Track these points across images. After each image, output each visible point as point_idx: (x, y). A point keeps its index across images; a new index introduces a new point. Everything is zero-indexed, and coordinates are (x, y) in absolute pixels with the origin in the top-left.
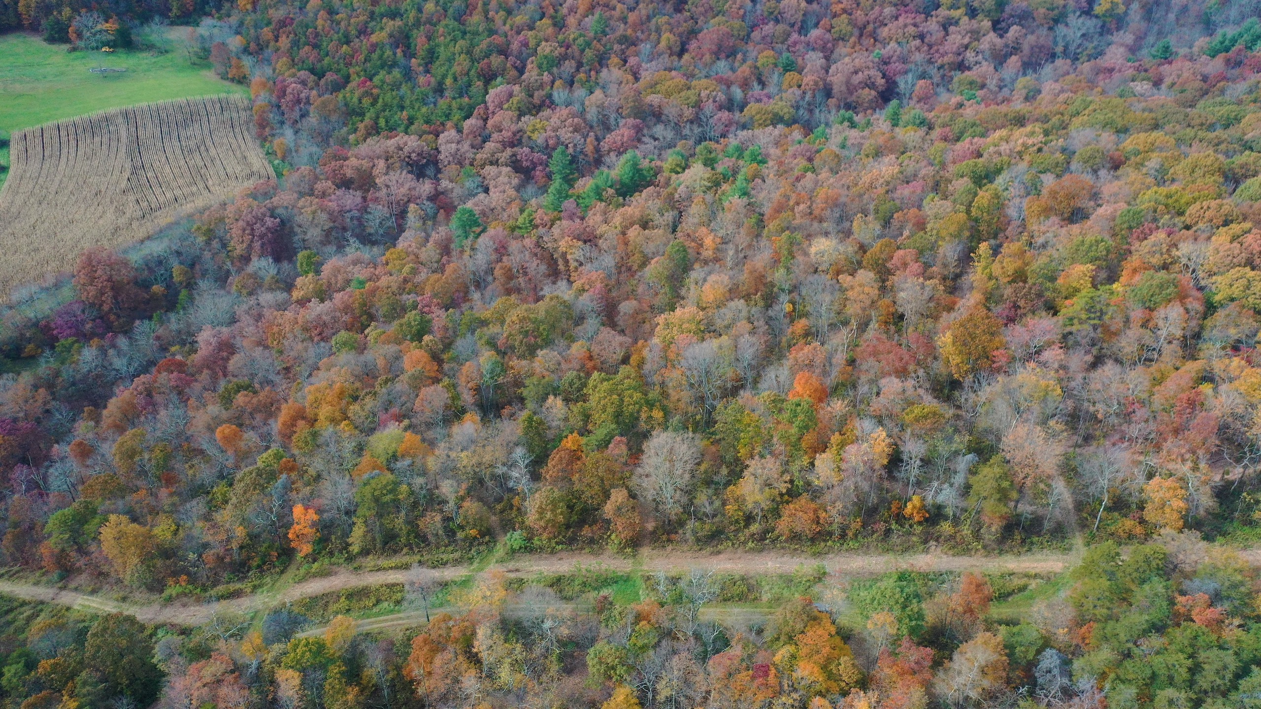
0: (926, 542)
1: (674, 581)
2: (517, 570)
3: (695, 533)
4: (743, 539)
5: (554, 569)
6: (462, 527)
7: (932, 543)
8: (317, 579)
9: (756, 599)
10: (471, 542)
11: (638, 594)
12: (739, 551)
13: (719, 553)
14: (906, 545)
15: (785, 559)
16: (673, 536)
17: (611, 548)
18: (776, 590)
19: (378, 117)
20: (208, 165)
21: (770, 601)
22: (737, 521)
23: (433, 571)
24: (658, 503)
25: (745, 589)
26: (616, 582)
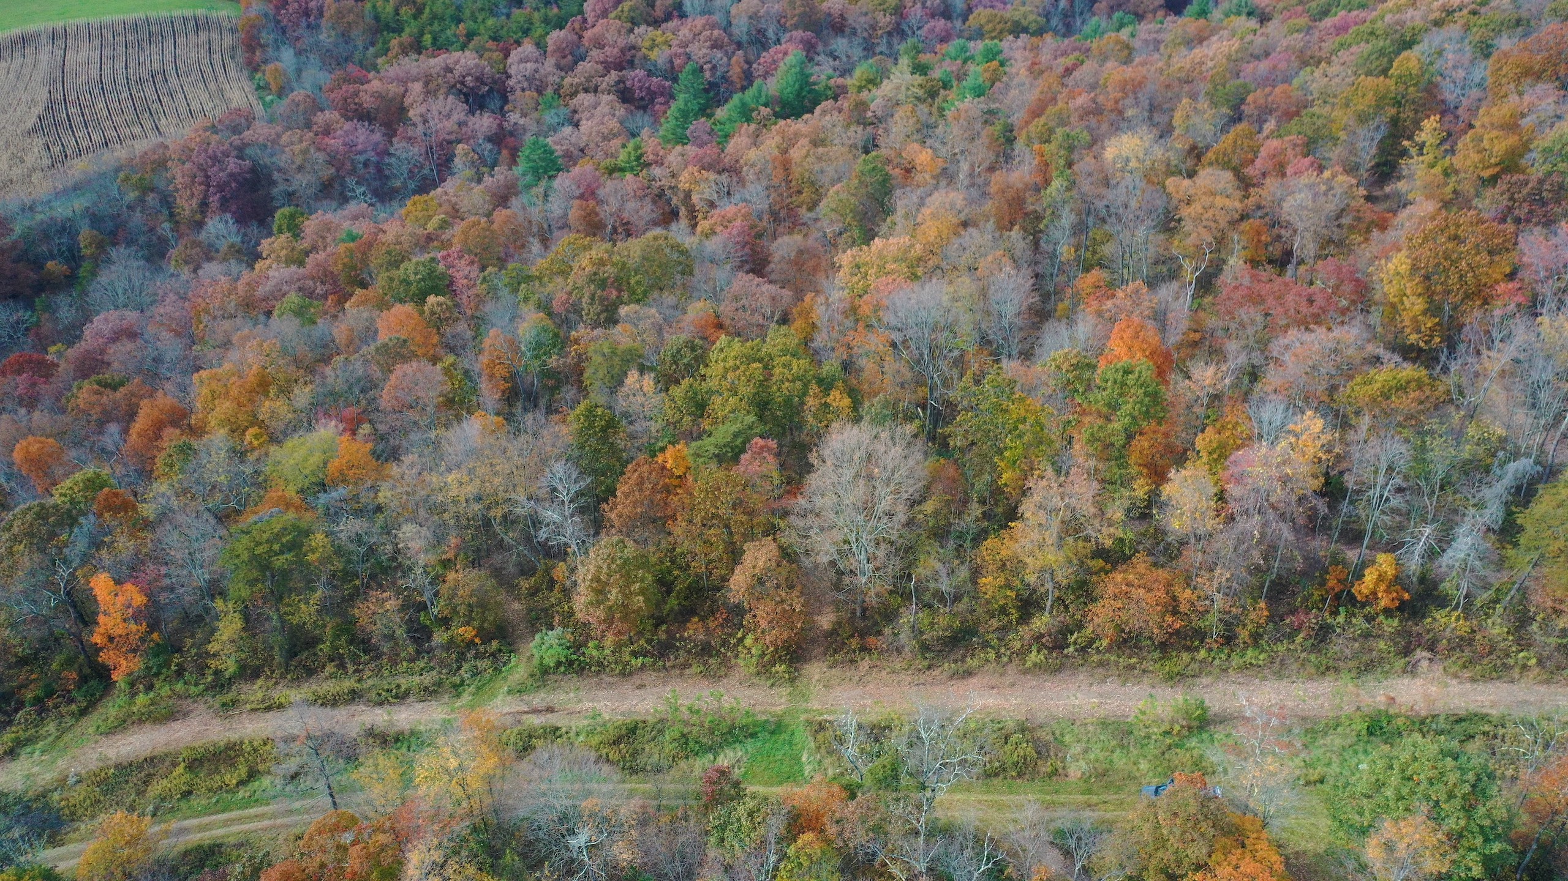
0: (1407, 652)
1: (877, 732)
2: (550, 710)
3: (917, 631)
4: (1018, 645)
5: (625, 707)
6: (445, 622)
7: (1420, 654)
8: (148, 726)
9: (1055, 772)
10: (462, 650)
11: (797, 760)
12: (1011, 670)
13: (969, 674)
14: (1366, 658)
15: (1109, 687)
16: (871, 640)
17: (745, 664)
18: (1096, 753)
19: (422, 34)
20: (165, 100)
21: (1085, 778)
22: (1003, 610)
23: (378, 711)
24: (840, 573)
25: (1030, 751)
26: (753, 735)
